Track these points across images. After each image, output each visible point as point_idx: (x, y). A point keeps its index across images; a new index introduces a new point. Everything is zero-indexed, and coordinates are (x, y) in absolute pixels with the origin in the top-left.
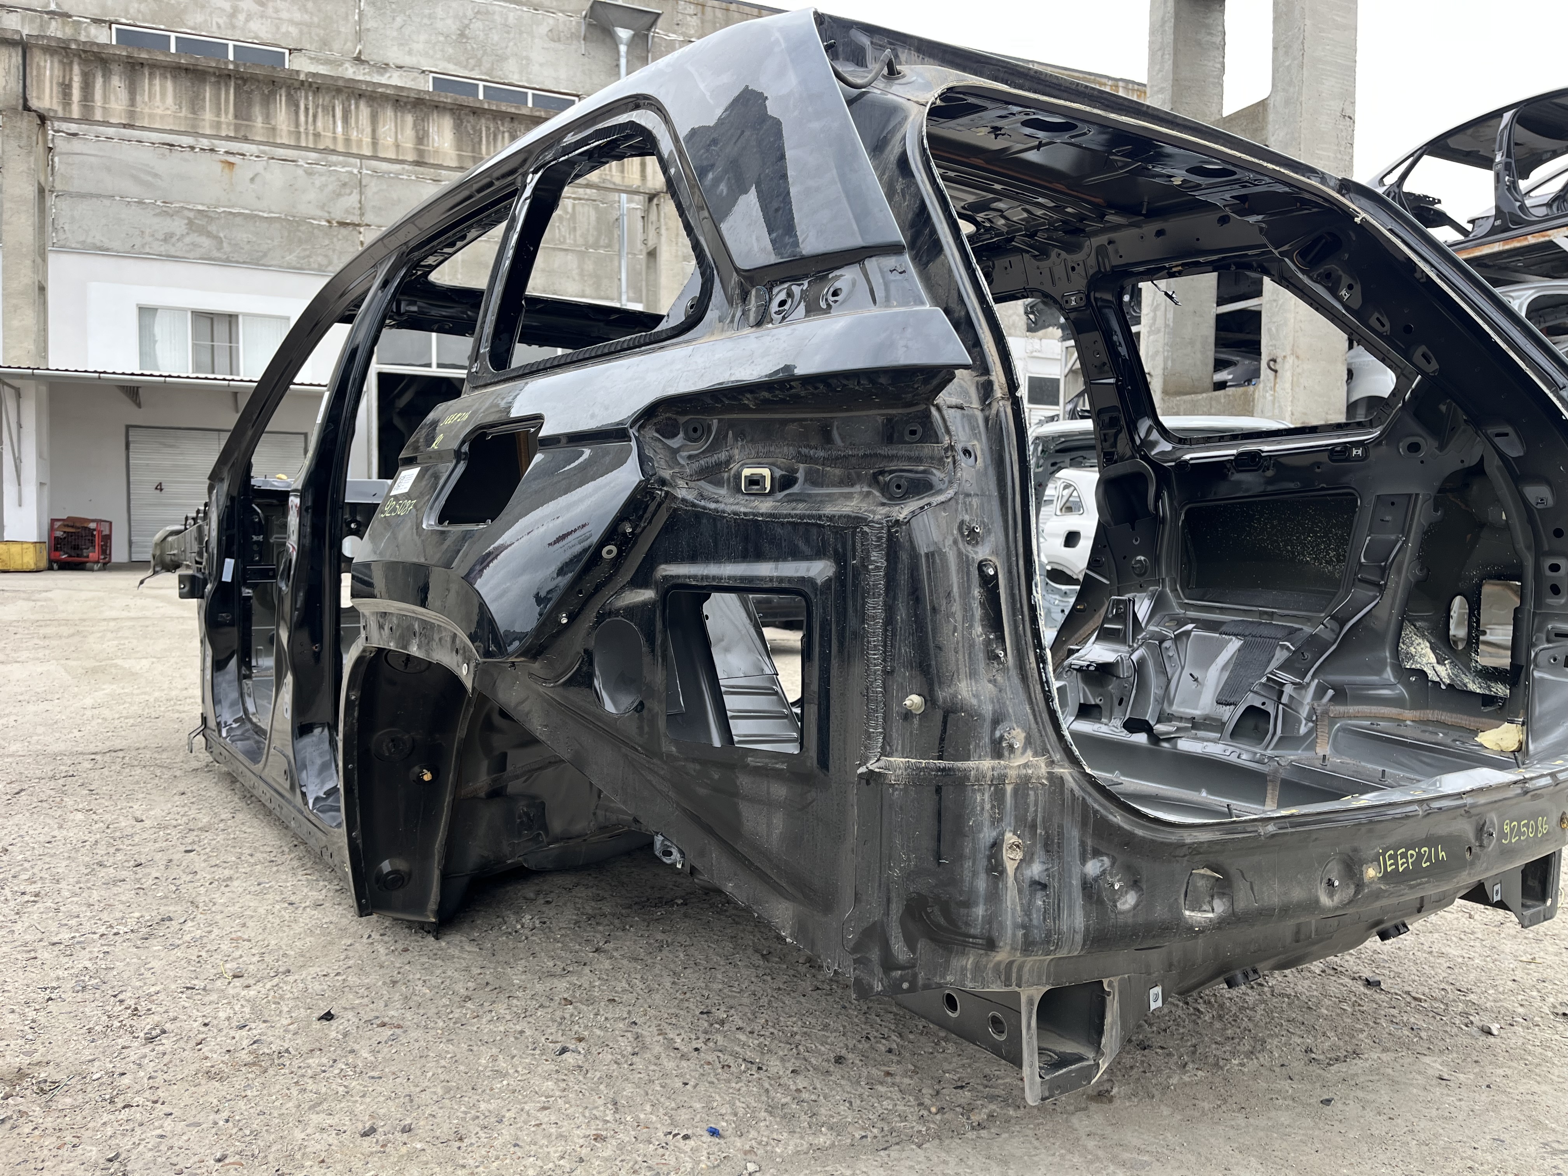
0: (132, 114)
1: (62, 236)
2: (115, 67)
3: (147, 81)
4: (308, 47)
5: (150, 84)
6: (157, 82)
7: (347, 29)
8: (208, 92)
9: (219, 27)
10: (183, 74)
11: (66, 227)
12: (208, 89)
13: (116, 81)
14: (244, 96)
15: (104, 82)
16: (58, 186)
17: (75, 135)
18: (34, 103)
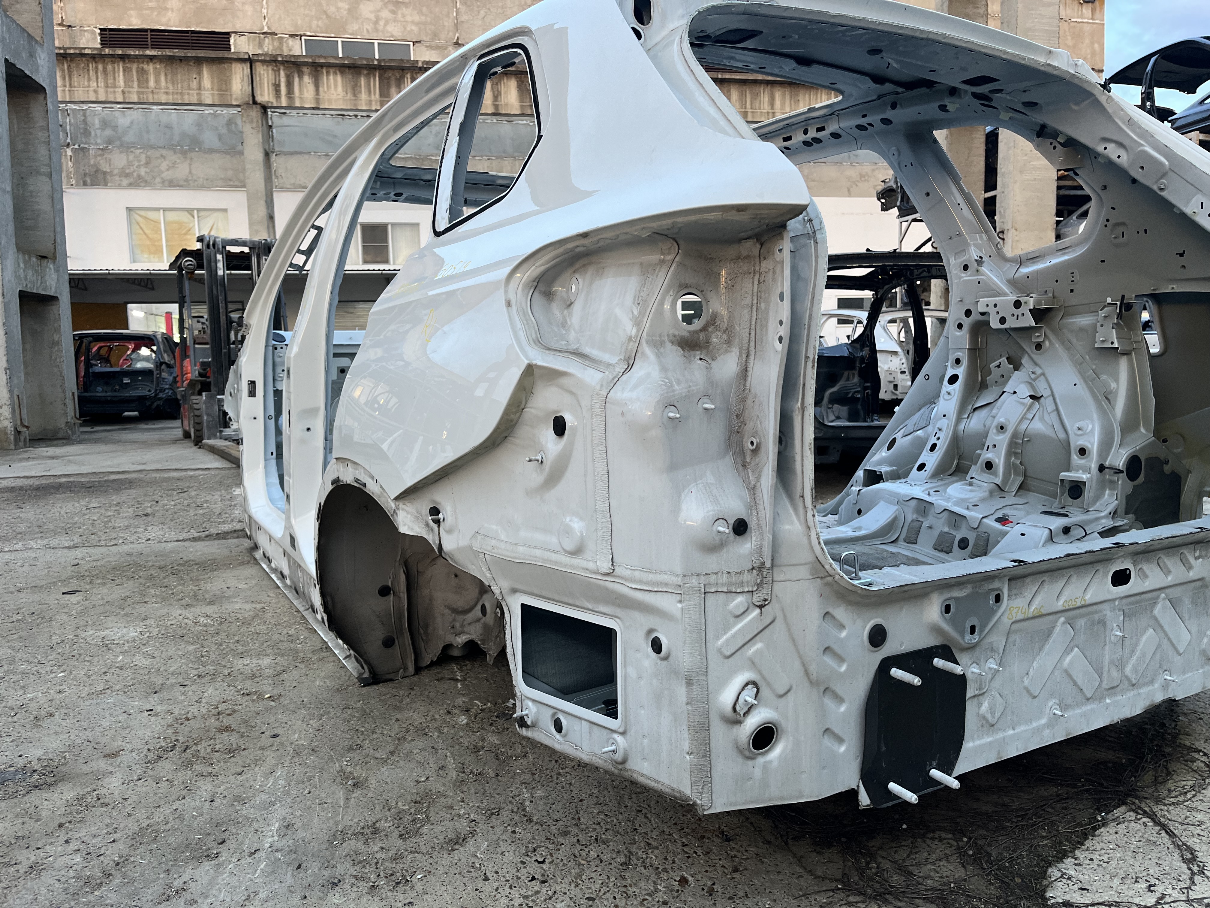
0: (317, 100)
1: (281, 180)
2: (306, 70)
3: (325, 77)
4: (425, 39)
5: (327, 79)
6: (331, 77)
7: (449, 23)
8: (363, 81)
9: (368, 31)
10: (347, 70)
11: (283, 175)
12: (362, 79)
13: (307, 79)
14: (385, 81)
15: (299, 80)
16: (277, 149)
17: (284, 113)
18: (259, 99)
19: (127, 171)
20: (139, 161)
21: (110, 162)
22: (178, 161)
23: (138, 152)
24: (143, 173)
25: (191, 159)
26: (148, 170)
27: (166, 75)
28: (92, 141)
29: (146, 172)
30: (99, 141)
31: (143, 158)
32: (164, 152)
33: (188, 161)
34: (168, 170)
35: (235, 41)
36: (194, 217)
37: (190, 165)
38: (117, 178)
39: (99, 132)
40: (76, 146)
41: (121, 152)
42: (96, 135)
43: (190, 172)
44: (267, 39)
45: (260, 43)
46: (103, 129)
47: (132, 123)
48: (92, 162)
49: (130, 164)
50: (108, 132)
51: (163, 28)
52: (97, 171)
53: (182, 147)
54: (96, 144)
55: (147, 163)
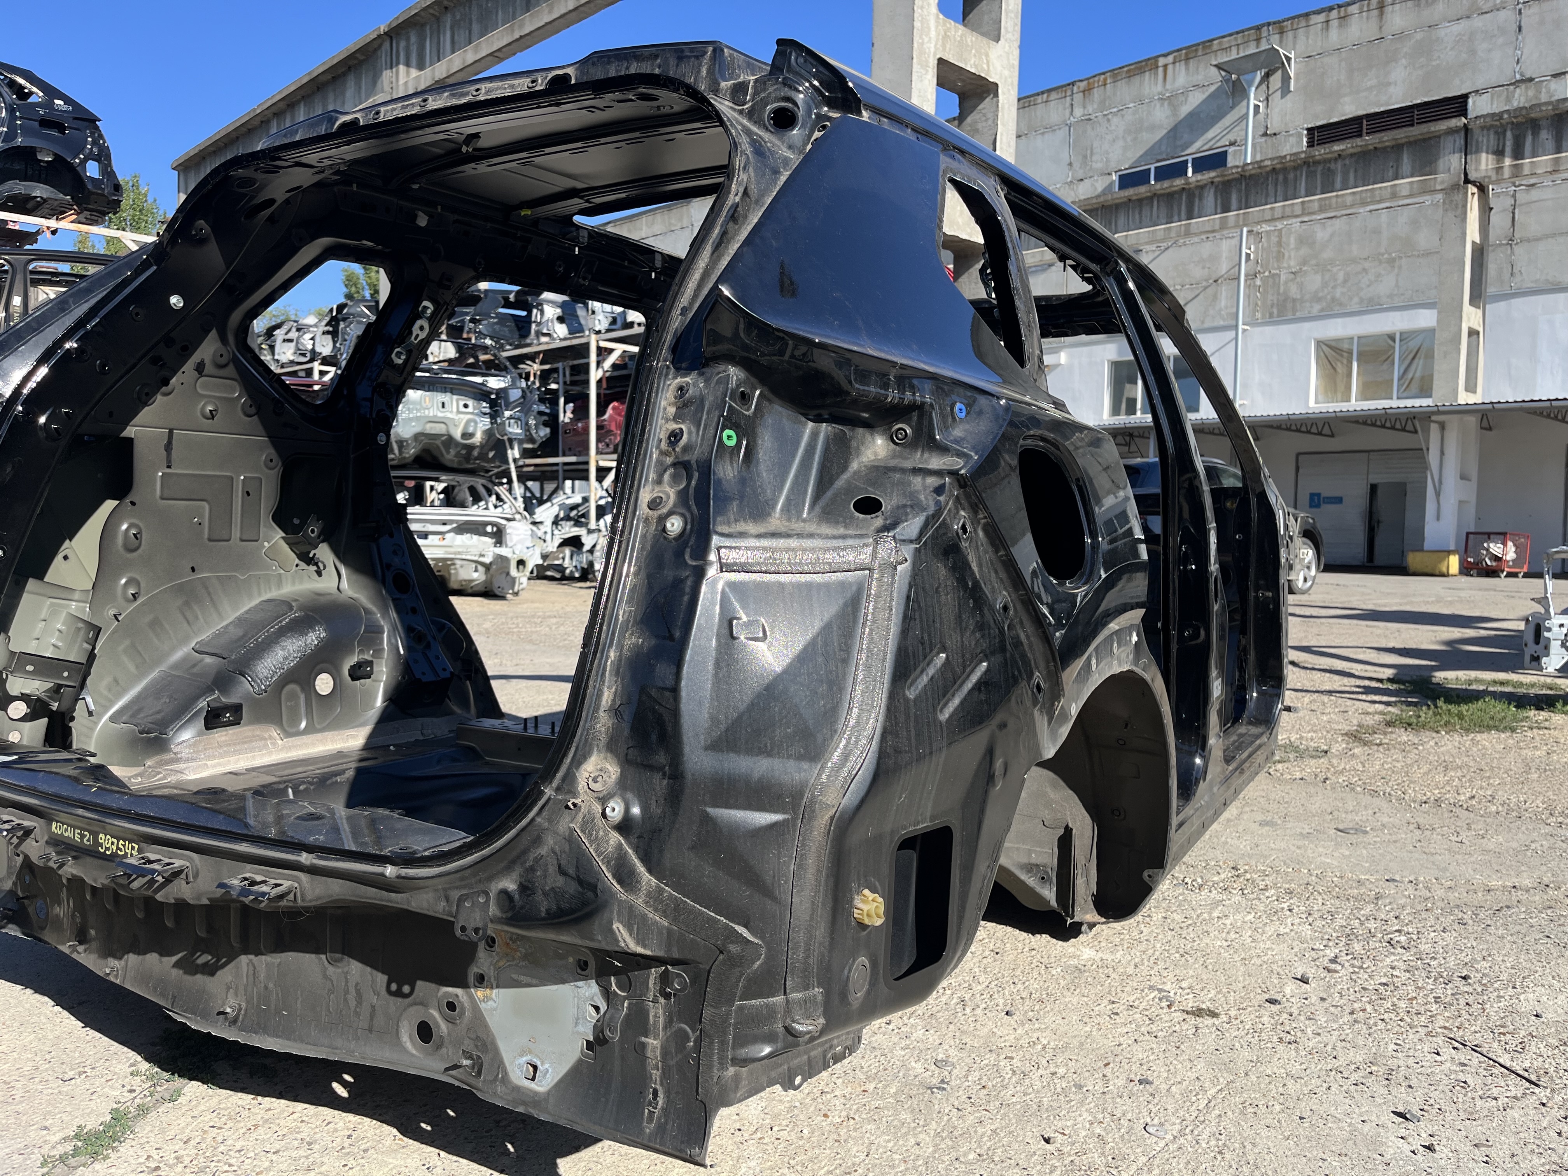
0: (1557, 161)
1: (1518, 278)
11: (1523, 270)
13: (1544, 135)
15: (1533, 139)
16: (1520, 234)
17: (1533, 185)
18: (1472, 176)
19: (1321, 294)
20: (1336, 280)
21: (1301, 286)
22: (1383, 272)
23: (1335, 269)
24: (1338, 295)
25: (1400, 267)
26: (1345, 290)
27: (1356, 171)
28: (1285, 265)
29: (1342, 293)
30: (1292, 263)
31: (1341, 276)
32: (1367, 265)
33: (1396, 271)
34: (1369, 286)
35: (1474, 102)
36: (1394, 341)
37: (1398, 275)
38: (1308, 304)
39: (1293, 254)
40: (1267, 274)
41: (1316, 272)
42: (1290, 257)
43: (1397, 285)
44: (1518, 90)
45: (1507, 97)
46: (1297, 249)
47: (1332, 235)
48: (1282, 290)
49: (1325, 285)
50: (1304, 251)
51: (1382, 109)
52: (1285, 300)
53: (1390, 254)
54: (1289, 267)
55: (1345, 281)
